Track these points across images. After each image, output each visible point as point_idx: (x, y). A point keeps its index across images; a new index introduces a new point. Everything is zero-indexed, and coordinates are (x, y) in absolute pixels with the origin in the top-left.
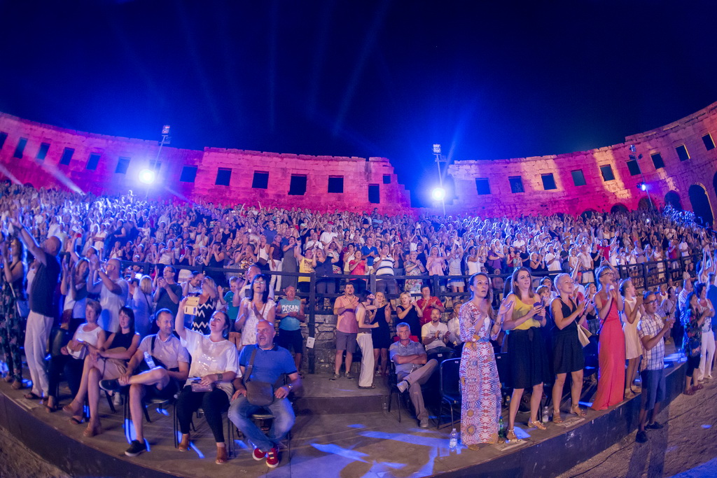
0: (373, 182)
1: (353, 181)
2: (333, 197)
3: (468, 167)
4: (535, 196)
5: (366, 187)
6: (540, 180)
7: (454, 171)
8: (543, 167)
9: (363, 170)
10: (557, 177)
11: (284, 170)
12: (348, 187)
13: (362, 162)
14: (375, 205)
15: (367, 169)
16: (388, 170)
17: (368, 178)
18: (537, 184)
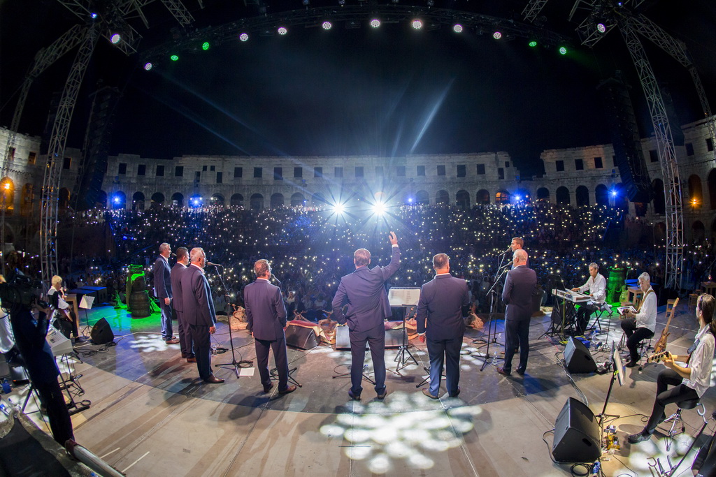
0: (500, 167)
1: (490, 167)
2: (480, 177)
3: (551, 153)
4: (589, 172)
5: (496, 170)
6: (593, 162)
7: (544, 156)
8: (596, 153)
9: (494, 159)
10: (603, 160)
11: (453, 163)
12: (488, 170)
13: (494, 155)
14: (502, 180)
15: (496, 158)
16: (508, 159)
17: (497, 164)
18: (590, 164)
